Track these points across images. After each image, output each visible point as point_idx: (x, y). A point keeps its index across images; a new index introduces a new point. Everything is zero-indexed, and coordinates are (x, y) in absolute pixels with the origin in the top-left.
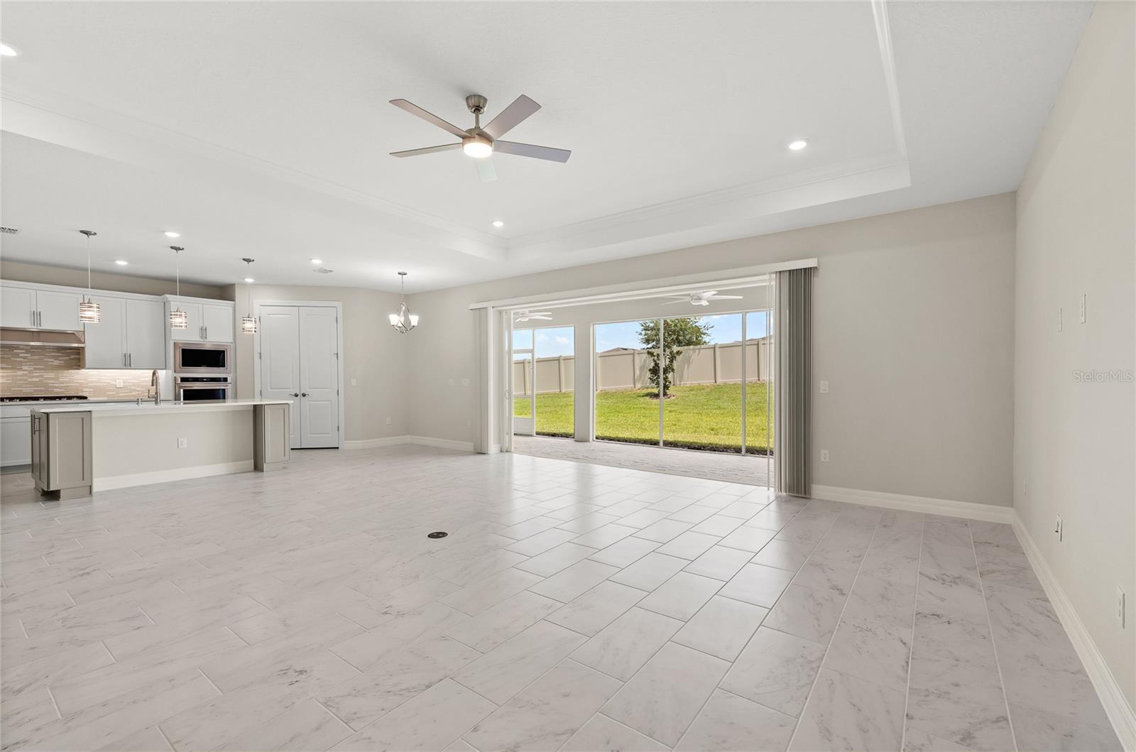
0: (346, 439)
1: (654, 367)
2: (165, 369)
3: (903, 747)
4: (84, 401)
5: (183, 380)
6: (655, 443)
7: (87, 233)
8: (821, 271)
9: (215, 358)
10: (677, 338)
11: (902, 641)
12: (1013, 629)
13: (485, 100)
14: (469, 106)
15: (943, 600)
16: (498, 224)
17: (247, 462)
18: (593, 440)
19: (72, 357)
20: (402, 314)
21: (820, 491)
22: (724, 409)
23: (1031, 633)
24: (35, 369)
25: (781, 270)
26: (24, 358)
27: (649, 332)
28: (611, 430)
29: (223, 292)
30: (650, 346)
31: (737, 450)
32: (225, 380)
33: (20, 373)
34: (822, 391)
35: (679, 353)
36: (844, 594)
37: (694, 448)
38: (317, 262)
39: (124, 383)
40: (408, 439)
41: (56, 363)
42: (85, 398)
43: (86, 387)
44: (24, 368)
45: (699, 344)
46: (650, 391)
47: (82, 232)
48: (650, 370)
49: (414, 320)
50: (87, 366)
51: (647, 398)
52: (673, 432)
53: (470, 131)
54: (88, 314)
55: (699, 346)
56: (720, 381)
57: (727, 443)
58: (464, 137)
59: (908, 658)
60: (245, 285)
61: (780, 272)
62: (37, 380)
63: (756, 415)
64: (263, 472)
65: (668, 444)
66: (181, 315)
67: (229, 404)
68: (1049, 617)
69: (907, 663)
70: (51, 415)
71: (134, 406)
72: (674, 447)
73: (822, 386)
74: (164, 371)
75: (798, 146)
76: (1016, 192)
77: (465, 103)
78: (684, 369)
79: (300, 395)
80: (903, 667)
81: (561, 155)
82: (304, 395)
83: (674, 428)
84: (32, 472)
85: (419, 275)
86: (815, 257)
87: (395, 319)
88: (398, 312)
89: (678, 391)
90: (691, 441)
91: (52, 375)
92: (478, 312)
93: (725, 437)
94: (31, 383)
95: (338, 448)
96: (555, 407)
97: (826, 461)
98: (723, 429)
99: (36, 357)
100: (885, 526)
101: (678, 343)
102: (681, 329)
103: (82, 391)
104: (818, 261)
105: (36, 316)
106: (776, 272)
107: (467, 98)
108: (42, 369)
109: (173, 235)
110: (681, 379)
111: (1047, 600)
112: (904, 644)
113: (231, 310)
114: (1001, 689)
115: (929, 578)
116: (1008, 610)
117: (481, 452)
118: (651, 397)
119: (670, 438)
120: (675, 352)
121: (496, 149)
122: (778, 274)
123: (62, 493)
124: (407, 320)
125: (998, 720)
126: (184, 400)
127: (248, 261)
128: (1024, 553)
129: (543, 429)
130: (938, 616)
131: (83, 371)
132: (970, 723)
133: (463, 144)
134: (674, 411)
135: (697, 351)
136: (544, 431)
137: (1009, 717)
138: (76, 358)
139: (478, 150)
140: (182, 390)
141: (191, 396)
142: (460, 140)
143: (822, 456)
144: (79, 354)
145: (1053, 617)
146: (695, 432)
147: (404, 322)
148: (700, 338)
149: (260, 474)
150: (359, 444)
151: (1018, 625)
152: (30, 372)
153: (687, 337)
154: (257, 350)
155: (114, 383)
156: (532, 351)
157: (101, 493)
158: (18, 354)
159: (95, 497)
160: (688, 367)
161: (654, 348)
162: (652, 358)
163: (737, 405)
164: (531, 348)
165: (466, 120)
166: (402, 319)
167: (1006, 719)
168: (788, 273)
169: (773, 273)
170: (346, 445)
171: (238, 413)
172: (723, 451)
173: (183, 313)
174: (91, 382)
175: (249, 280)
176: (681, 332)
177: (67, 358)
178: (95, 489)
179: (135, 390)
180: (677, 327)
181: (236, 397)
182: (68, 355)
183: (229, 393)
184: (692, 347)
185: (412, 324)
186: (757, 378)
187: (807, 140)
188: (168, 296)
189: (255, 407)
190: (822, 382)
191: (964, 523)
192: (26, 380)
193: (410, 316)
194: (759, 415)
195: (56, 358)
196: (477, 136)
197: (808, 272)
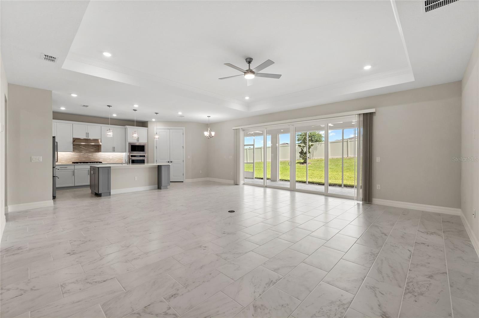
0: (186, 179)
1: (301, 152)
2: (125, 152)
3: (407, 277)
4: (101, 163)
5: (132, 156)
6: (304, 182)
7: (109, 106)
8: (377, 114)
9: (141, 148)
10: (311, 139)
11: (409, 250)
12: (454, 249)
13: (252, 59)
14: (247, 62)
15: (426, 239)
16: (247, 98)
17: (156, 186)
18: (278, 181)
19: (97, 148)
20: (209, 131)
21: (376, 201)
22: (333, 169)
23: (461, 251)
24: (86, 152)
25: (360, 113)
26: (83, 148)
27: (299, 137)
28: (285, 177)
29: (143, 124)
30: (300, 142)
31: (340, 186)
32: (144, 156)
33: (82, 154)
34: (377, 161)
35: (312, 145)
36: (387, 236)
37: (321, 185)
38: (180, 113)
39: (112, 157)
40: (208, 179)
41: (92, 150)
42: (101, 162)
43: (101, 159)
44: (83, 152)
45: (321, 141)
46: (300, 161)
47: (108, 106)
48: (300, 153)
49: (213, 134)
50: (102, 151)
51: (299, 164)
52: (311, 178)
53: (247, 71)
54: (109, 134)
55: (321, 142)
56: (330, 157)
57: (335, 183)
58: (245, 73)
59: (411, 255)
60: (152, 122)
61: (360, 114)
62: (86, 156)
63: (347, 172)
64: (161, 189)
65: (310, 183)
66: (136, 133)
67: (146, 165)
68: (470, 246)
69: (411, 256)
70: (99, 168)
71: (121, 165)
72: (313, 184)
73: (377, 159)
74: (125, 153)
75: (368, 68)
76: (461, 81)
77: (245, 61)
78: (314, 152)
79: (170, 162)
80: (409, 257)
81: (278, 76)
82: (171, 162)
83: (311, 176)
84: (90, 187)
85: (215, 116)
86: (374, 108)
87: (206, 134)
88: (207, 131)
89: (312, 161)
90: (320, 182)
91: (90, 154)
92: (236, 130)
93: (334, 180)
94: (84, 157)
95: (183, 182)
96: (260, 167)
97: (379, 189)
98: (332, 177)
99: (86, 148)
100: (404, 214)
101: (311, 141)
102: (313, 135)
103: (99, 160)
104: (376, 109)
105: (87, 134)
106: (358, 114)
107: (246, 59)
108: (88, 152)
109: (136, 106)
110: (313, 156)
111: (470, 241)
112: (410, 251)
113: (147, 130)
114: (446, 265)
115: (421, 232)
116: (453, 243)
117: (236, 184)
118: (300, 164)
119: (311, 180)
120: (310, 145)
121: (255, 76)
122: (359, 115)
123: (102, 194)
124: (210, 134)
125: (443, 273)
126: (132, 163)
127: (157, 113)
128: (464, 226)
129: (257, 176)
130: (424, 244)
131: (100, 153)
132: (432, 273)
133: (245, 75)
134: (311, 170)
135: (320, 144)
136: (258, 177)
137: (448, 273)
138: (98, 148)
139: (250, 77)
140: (131, 160)
141: (133, 162)
142: (244, 73)
143: (377, 187)
144: (99, 147)
145: (472, 247)
146: (321, 178)
147: (209, 134)
148: (321, 139)
149: (160, 190)
150: (190, 180)
151: (456, 248)
152: (85, 153)
153: (316, 139)
154: (155, 145)
155: (109, 157)
156: (253, 145)
157: (113, 195)
158: (81, 147)
159: (111, 196)
160: (316, 151)
161: (301, 143)
162: (300, 148)
163: (338, 167)
164: (253, 144)
165: (246, 67)
166: (209, 133)
167: (446, 273)
168: (363, 115)
169: (356, 114)
170: (186, 181)
171: (152, 168)
172: (333, 186)
173: (137, 133)
174: (102, 157)
175: (154, 120)
176: (313, 137)
177: (95, 148)
178: (111, 194)
179: (115, 160)
180: (311, 134)
181: (148, 162)
182: (96, 147)
183: (146, 161)
184: (317, 143)
185: (212, 135)
186: (347, 156)
187: (371, 65)
188: (127, 126)
189: (158, 166)
190: (377, 158)
191: (439, 214)
192: (83, 156)
193: (211, 132)
194: (348, 172)
195: (92, 148)
196: (250, 72)
197: (371, 114)
